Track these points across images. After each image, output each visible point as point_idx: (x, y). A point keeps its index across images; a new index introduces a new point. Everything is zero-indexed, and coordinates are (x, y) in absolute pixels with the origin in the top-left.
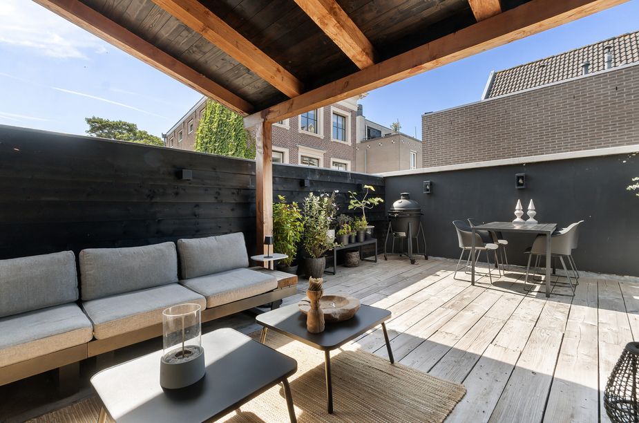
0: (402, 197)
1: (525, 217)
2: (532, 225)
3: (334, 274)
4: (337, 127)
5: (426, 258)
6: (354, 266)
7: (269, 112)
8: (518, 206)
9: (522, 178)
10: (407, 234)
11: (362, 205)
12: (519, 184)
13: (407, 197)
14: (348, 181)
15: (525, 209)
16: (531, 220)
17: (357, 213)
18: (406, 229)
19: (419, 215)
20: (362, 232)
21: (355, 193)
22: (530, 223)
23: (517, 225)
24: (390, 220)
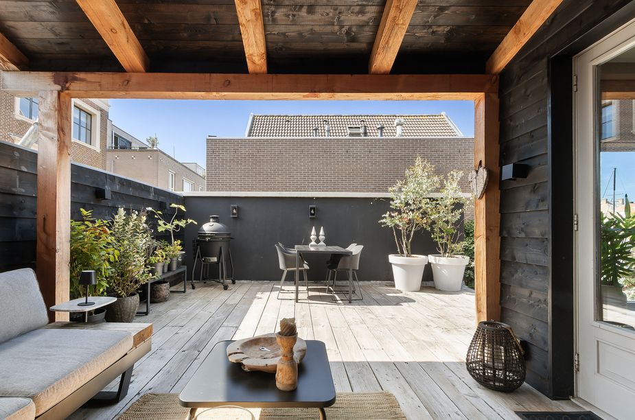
0: (211, 220)
1: (318, 241)
2: (322, 247)
3: (146, 314)
4: (80, 125)
5: (234, 283)
6: (165, 300)
7: (75, 79)
8: (313, 232)
9: (314, 209)
10: (219, 259)
11: (170, 227)
12: (311, 214)
13: (217, 220)
14: (151, 197)
15: (318, 235)
16: (322, 243)
17: (165, 237)
18: (218, 254)
19: (230, 239)
20: (175, 259)
21: (160, 212)
22: (322, 246)
23: (312, 247)
24: (198, 245)
